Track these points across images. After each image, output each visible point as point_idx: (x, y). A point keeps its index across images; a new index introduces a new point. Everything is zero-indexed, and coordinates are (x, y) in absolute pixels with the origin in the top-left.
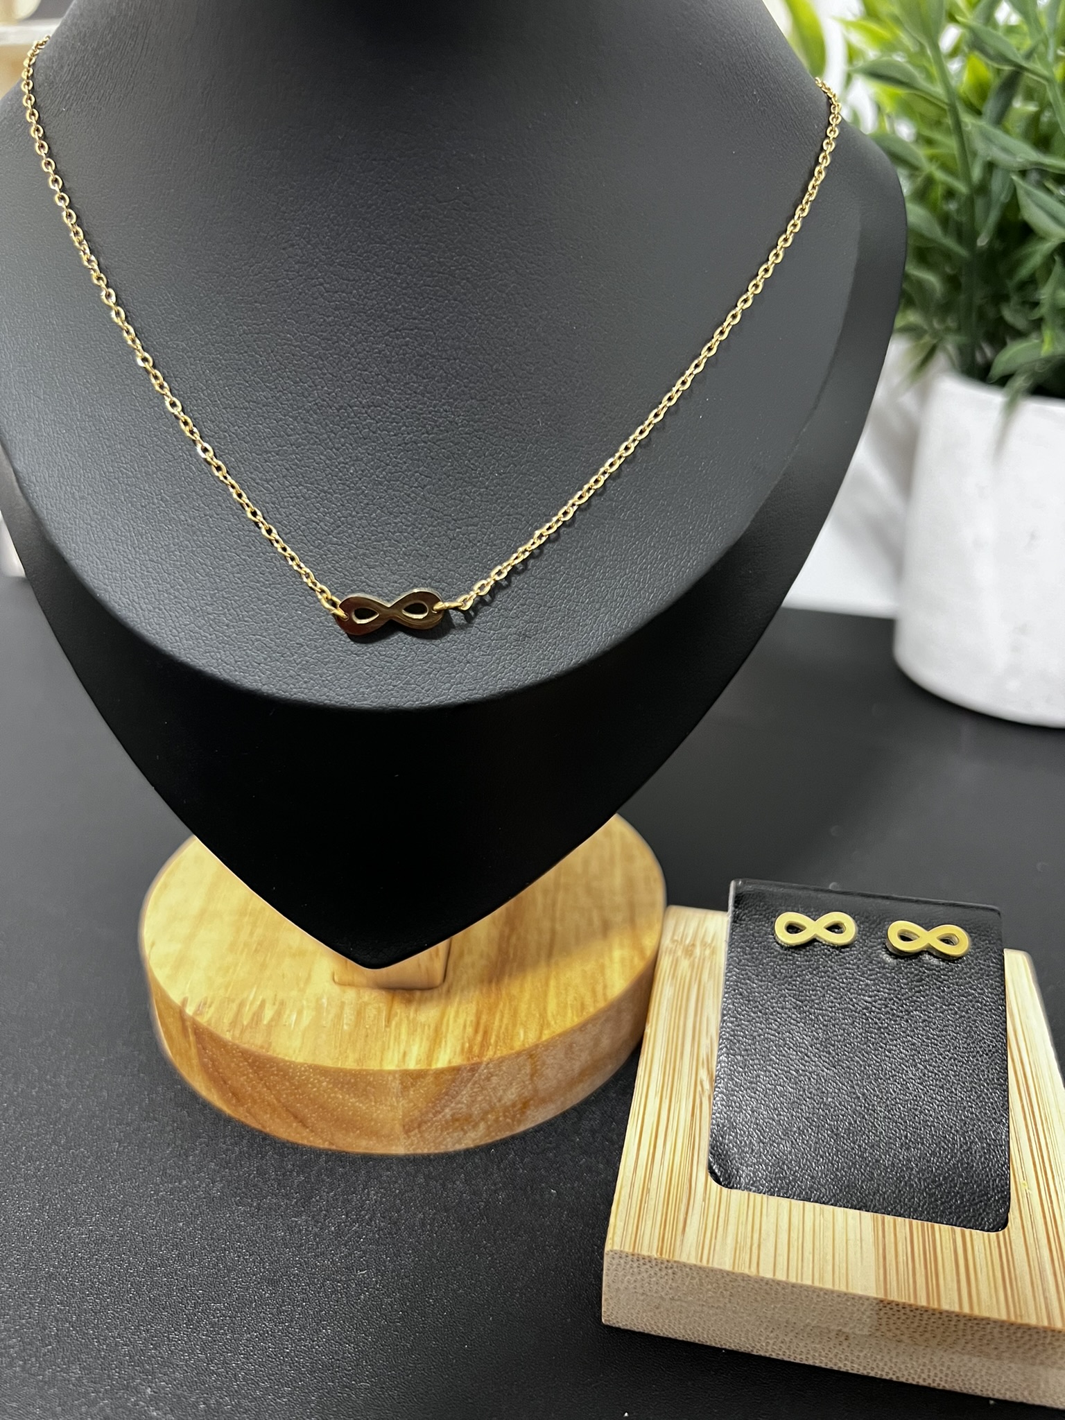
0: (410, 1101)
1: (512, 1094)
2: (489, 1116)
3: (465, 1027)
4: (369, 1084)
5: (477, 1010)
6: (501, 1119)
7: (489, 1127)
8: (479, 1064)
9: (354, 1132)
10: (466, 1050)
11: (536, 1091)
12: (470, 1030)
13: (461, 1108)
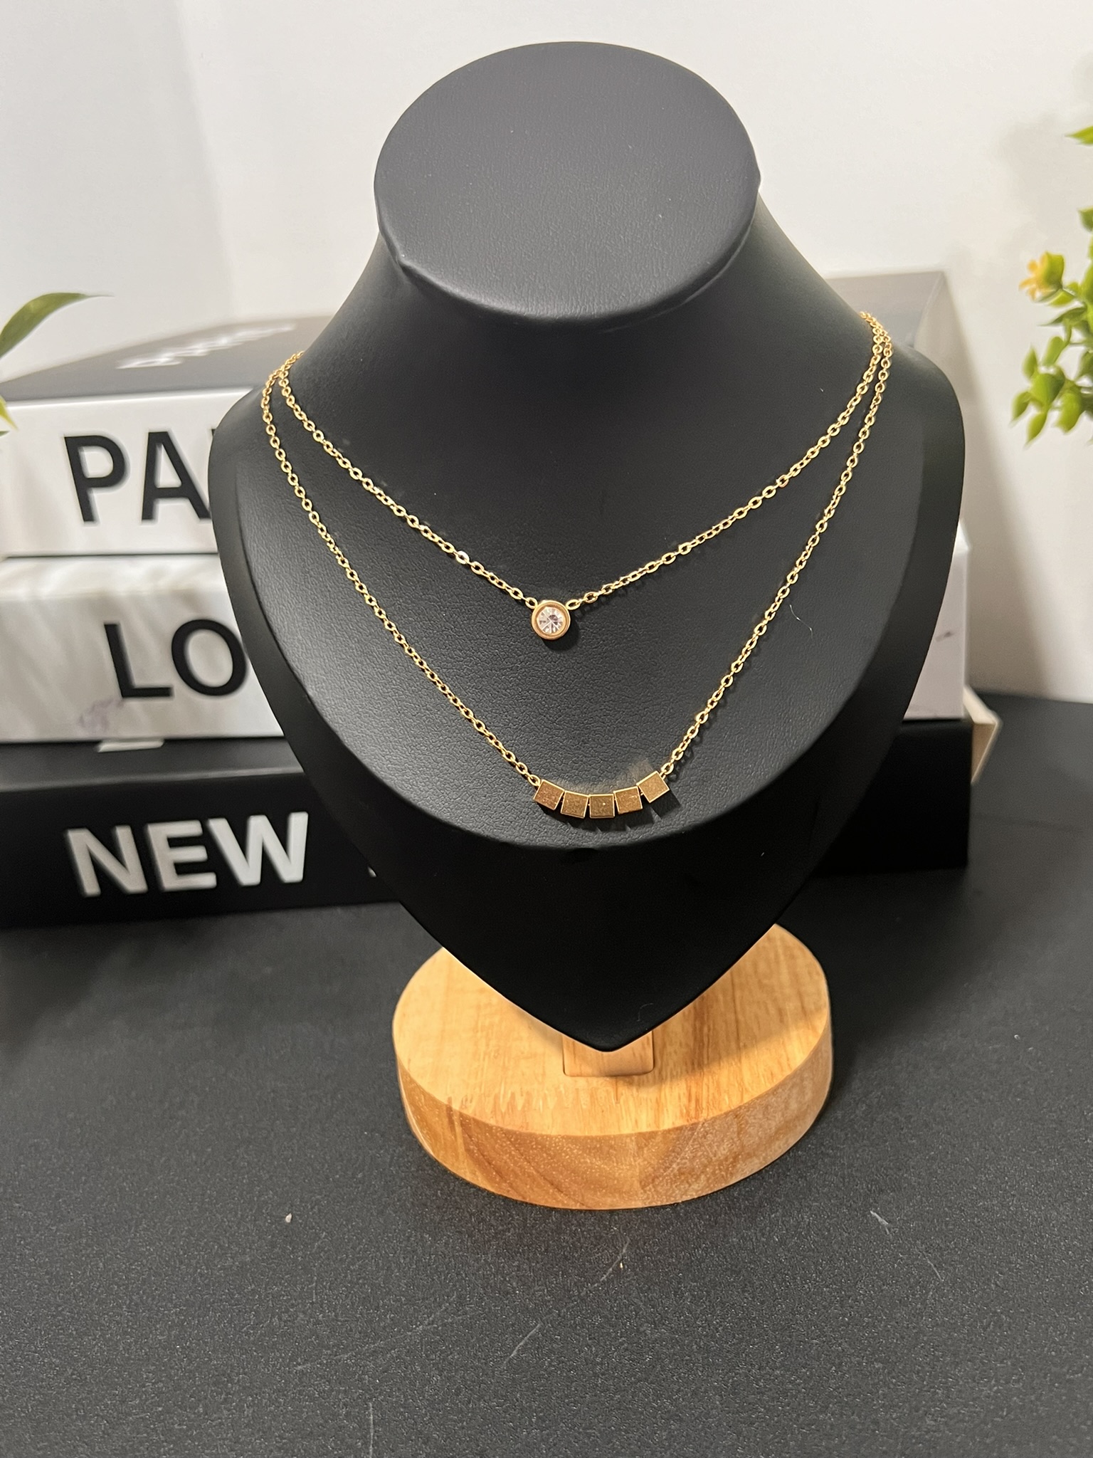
0: (645, 1160)
1: (724, 1150)
2: (708, 1169)
3: (680, 1098)
4: (611, 1147)
5: (687, 1087)
6: (717, 1172)
7: (708, 1179)
8: (695, 1124)
9: (600, 1191)
10: (684, 1115)
11: (743, 1147)
12: (685, 1100)
13: (685, 1163)
